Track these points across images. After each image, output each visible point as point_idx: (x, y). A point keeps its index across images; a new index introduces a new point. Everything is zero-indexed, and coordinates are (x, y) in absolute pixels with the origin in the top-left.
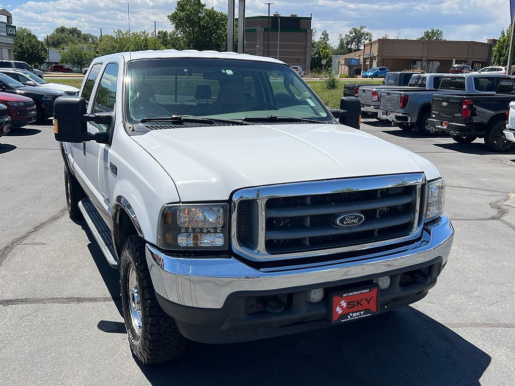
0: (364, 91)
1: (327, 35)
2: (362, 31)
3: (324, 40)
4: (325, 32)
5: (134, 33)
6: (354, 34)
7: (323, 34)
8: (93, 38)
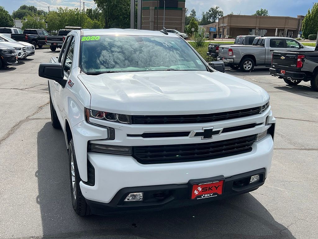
0: (223, 48)
1: (195, 12)
2: (217, 10)
3: (193, 15)
4: (193, 10)
5: (70, 10)
6: (212, 12)
7: (192, 12)
8: (44, 13)
